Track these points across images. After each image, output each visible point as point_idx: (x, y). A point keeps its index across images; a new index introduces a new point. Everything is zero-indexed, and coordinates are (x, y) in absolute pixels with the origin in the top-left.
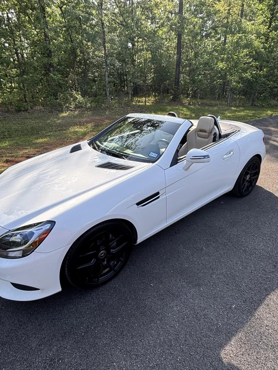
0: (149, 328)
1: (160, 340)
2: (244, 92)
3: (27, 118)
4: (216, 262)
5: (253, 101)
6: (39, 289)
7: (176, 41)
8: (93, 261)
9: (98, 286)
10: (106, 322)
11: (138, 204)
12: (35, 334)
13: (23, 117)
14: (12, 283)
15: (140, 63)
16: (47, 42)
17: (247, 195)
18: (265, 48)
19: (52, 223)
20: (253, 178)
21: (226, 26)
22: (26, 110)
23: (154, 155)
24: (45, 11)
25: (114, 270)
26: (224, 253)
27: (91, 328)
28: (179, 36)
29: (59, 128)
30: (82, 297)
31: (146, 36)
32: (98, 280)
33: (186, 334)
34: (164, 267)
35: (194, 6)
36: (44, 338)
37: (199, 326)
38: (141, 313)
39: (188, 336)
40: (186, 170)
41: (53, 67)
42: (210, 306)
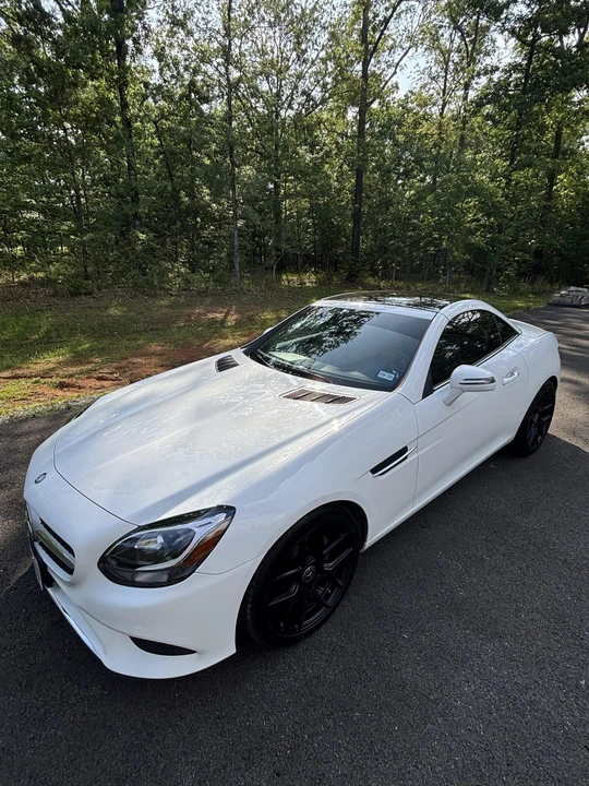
0: (425, 734)
1: (455, 763)
2: (469, 269)
3: (92, 308)
4: (517, 586)
5: (489, 284)
6: (193, 652)
7: (353, 181)
8: (295, 589)
9: (295, 642)
10: (331, 723)
11: (374, 471)
12: (185, 753)
13: (84, 306)
14: (132, 638)
15: (291, 216)
16: (132, 177)
17: (535, 450)
18: (506, 197)
19: (229, 511)
20: (544, 419)
21: (435, 159)
22: (89, 294)
23: (388, 376)
24: (131, 126)
25: (327, 606)
26: (527, 567)
27: (303, 737)
28: (359, 174)
29: (151, 326)
30: (269, 665)
31: (301, 172)
32: (300, 627)
33: (506, 750)
34: (419, 598)
35: (379, 126)
36: (208, 765)
37: (527, 730)
38: (400, 700)
39: (510, 754)
40: (449, 405)
41: (140, 219)
42: (536, 682)
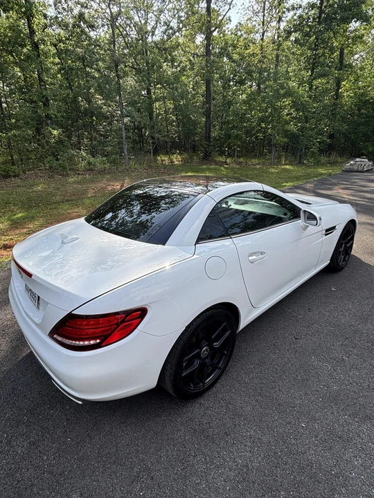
3: (20, 186)
5: (301, 158)
7: (204, 88)
13: (14, 185)
15: (160, 114)
16: (42, 87)
18: (310, 97)
24: (38, 48)
28: (208, 83)
29: (66, 198)
31: (166, 82)
41: (51, 119)
